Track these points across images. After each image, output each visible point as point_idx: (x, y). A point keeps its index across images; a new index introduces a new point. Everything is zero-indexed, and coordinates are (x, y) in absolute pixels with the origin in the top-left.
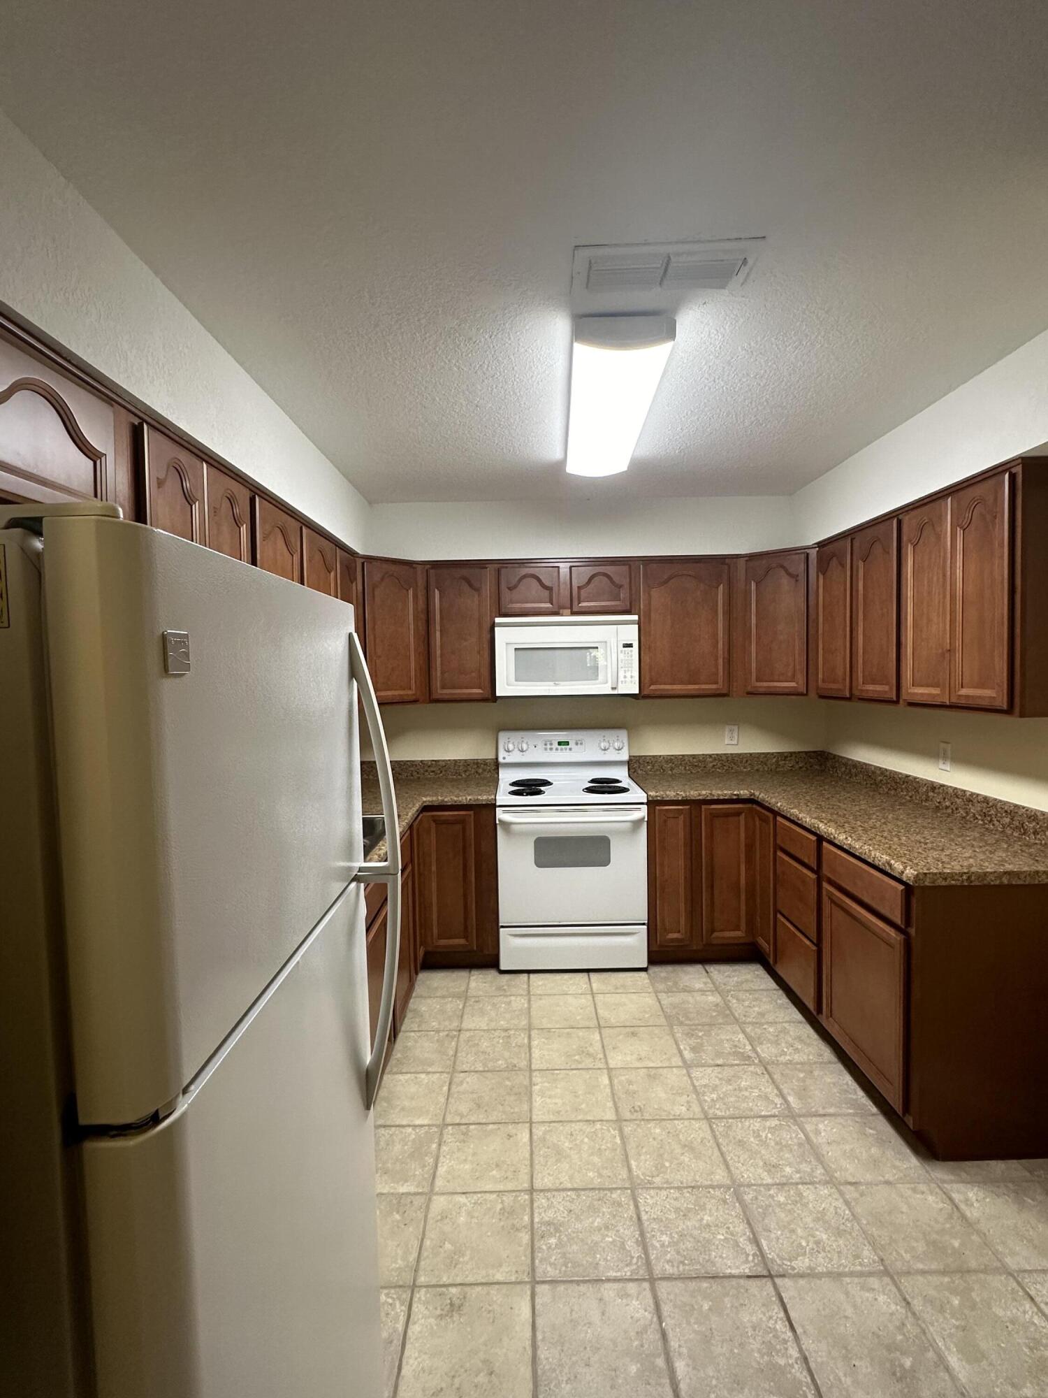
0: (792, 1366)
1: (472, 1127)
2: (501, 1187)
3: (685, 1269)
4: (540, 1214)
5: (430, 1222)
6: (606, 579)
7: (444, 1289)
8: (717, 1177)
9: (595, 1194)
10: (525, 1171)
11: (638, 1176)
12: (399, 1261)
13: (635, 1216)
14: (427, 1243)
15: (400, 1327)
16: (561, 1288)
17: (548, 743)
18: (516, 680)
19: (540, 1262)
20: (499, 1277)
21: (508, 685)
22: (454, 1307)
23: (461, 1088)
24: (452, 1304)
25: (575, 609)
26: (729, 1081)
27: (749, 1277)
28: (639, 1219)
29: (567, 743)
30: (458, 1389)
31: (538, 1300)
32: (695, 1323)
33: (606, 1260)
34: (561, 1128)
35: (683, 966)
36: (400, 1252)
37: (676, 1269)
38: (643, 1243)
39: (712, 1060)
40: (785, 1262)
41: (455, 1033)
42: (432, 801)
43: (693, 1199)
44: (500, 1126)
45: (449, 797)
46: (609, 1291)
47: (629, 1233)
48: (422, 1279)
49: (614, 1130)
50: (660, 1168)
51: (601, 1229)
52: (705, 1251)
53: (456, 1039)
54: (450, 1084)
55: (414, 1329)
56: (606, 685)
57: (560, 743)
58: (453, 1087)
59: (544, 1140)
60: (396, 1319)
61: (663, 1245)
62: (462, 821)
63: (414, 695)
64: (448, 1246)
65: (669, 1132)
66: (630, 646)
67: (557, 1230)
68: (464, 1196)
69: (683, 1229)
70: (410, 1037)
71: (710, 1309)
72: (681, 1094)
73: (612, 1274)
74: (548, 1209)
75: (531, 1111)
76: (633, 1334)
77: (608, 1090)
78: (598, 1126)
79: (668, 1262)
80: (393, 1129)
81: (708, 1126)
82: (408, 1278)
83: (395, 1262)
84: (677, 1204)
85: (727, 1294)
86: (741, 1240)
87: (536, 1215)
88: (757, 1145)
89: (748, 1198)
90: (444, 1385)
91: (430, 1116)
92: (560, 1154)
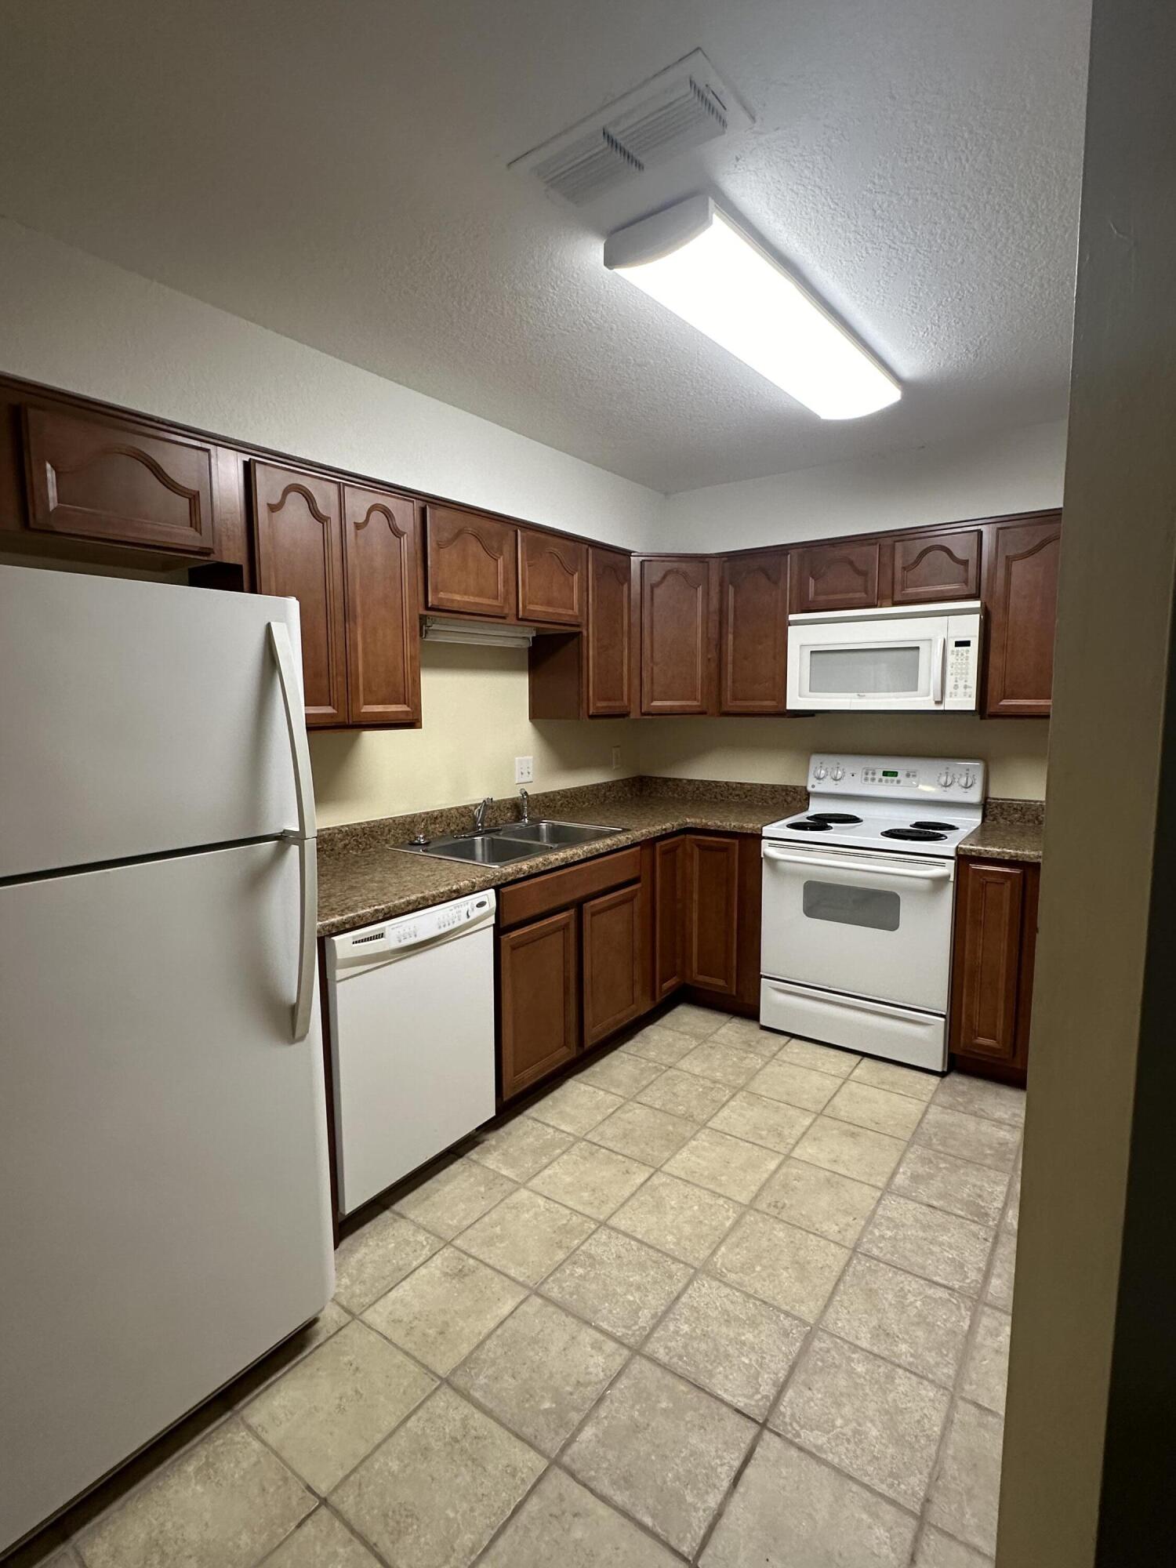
0: (696, 1510)
1: (604, 1150)
2: (580, 1208)
3: (680, 1366)
4: (591, 1244)
5: (502, 1205)
6: (945, 554)
7: (465, 1257)
8: (803, 1308)
9: (655, 1255)
10: (612, 1205)
11: (716, 1263)
12: (455, 1221)
13: (675, 1294)
14: (486, 1219)
15: (415, 1264)
16: (551, 1309)
17: (870, 772)
18: (810, 691)
19: (553, 1281)
20: (512, 1272)
21: (800, 696)
22: (460, 1274)
23: (623, 1116)
24: (460, 1271)
25: (897, 598)
26: (926, 1227)
27: (738, 1411)
28: (678, 1298)
29: (895, 774)
30: (411, 1328)
31: (524, 1307)
32: (638, 1411)
33: (610, 1312)
34: (682, 1186)
35: (1001, 1086)
36: (462, 1215)
37: (667, 1358)
38: (659, 1320)
39: (928, 1198)
40: (795, 1425)
41: (664, 1068)
42: (695, 824)
43: (753, 1311)
44: (627, 1160)
45: (714, 822)
46: (587, 1336)
47: (655, 1302)
48: (458, 1242)
49: (734, 1212)
50: (746, 1268)
51: (632, 1285)
52: (714, 1361)
53: (659, 1074)
54: (619, 1108)
55: (423, 1271)
56: (928, 698)
57: (885, 774)
58: (619, 1112)
59: (655, 1189)
60: (416, 1258)
61: (677, 1332)
62: (725, 849)
63: (699, 706)
64: (498, 1230)
65: (792, 1242)
66: (967, 644)
67: (592, 1265)
68: (545, 1199)
69: (712, 1331)
70: (621, 1057)
71: (665, 1410)
72: (846, 1213)
73: (604, 1325)
74: (603, 1246)
75: (668, 1160)
76: (573, 1380)
77: (766, 1176)
78: (721, 1201)
79: (666, 1347)
80: (540, 1124)
81: (847, 1258)
82: (450, 1235)
83: (452, 1220)
84: (730, 1307)
85: (696, 1410)
86: (766, 1376)
87: (587, 1244)
88: (890, 1304)
89: (817, 1344)
90: (405, 1319)
91: (576, 1127)
92: (659, 1206)
